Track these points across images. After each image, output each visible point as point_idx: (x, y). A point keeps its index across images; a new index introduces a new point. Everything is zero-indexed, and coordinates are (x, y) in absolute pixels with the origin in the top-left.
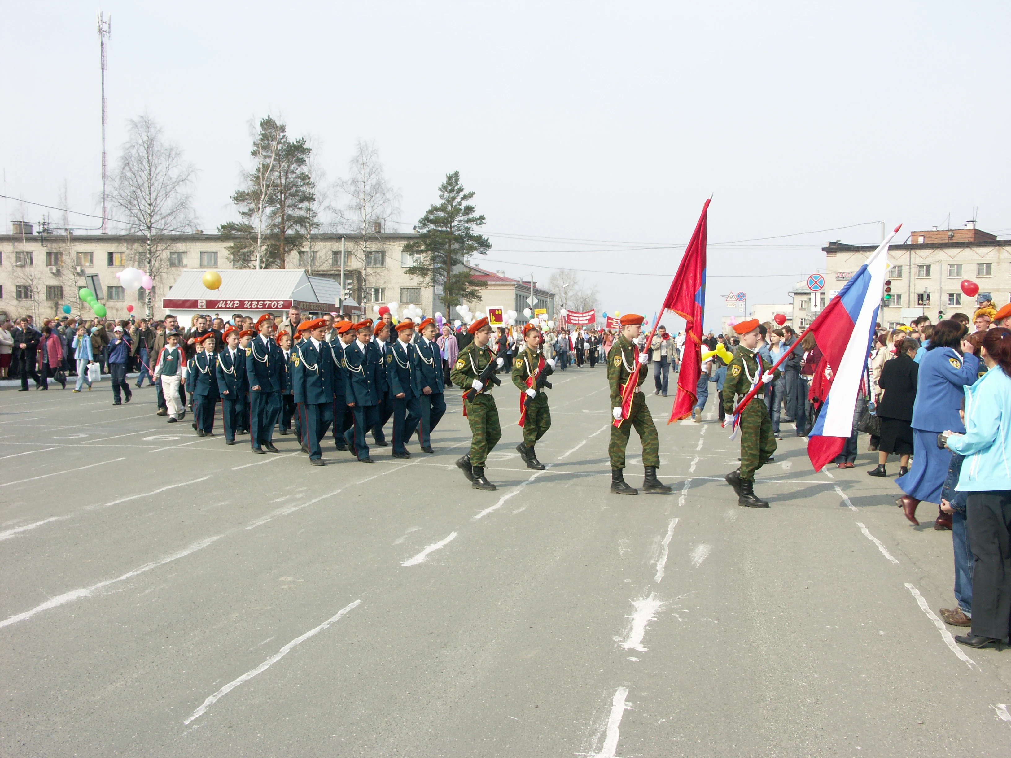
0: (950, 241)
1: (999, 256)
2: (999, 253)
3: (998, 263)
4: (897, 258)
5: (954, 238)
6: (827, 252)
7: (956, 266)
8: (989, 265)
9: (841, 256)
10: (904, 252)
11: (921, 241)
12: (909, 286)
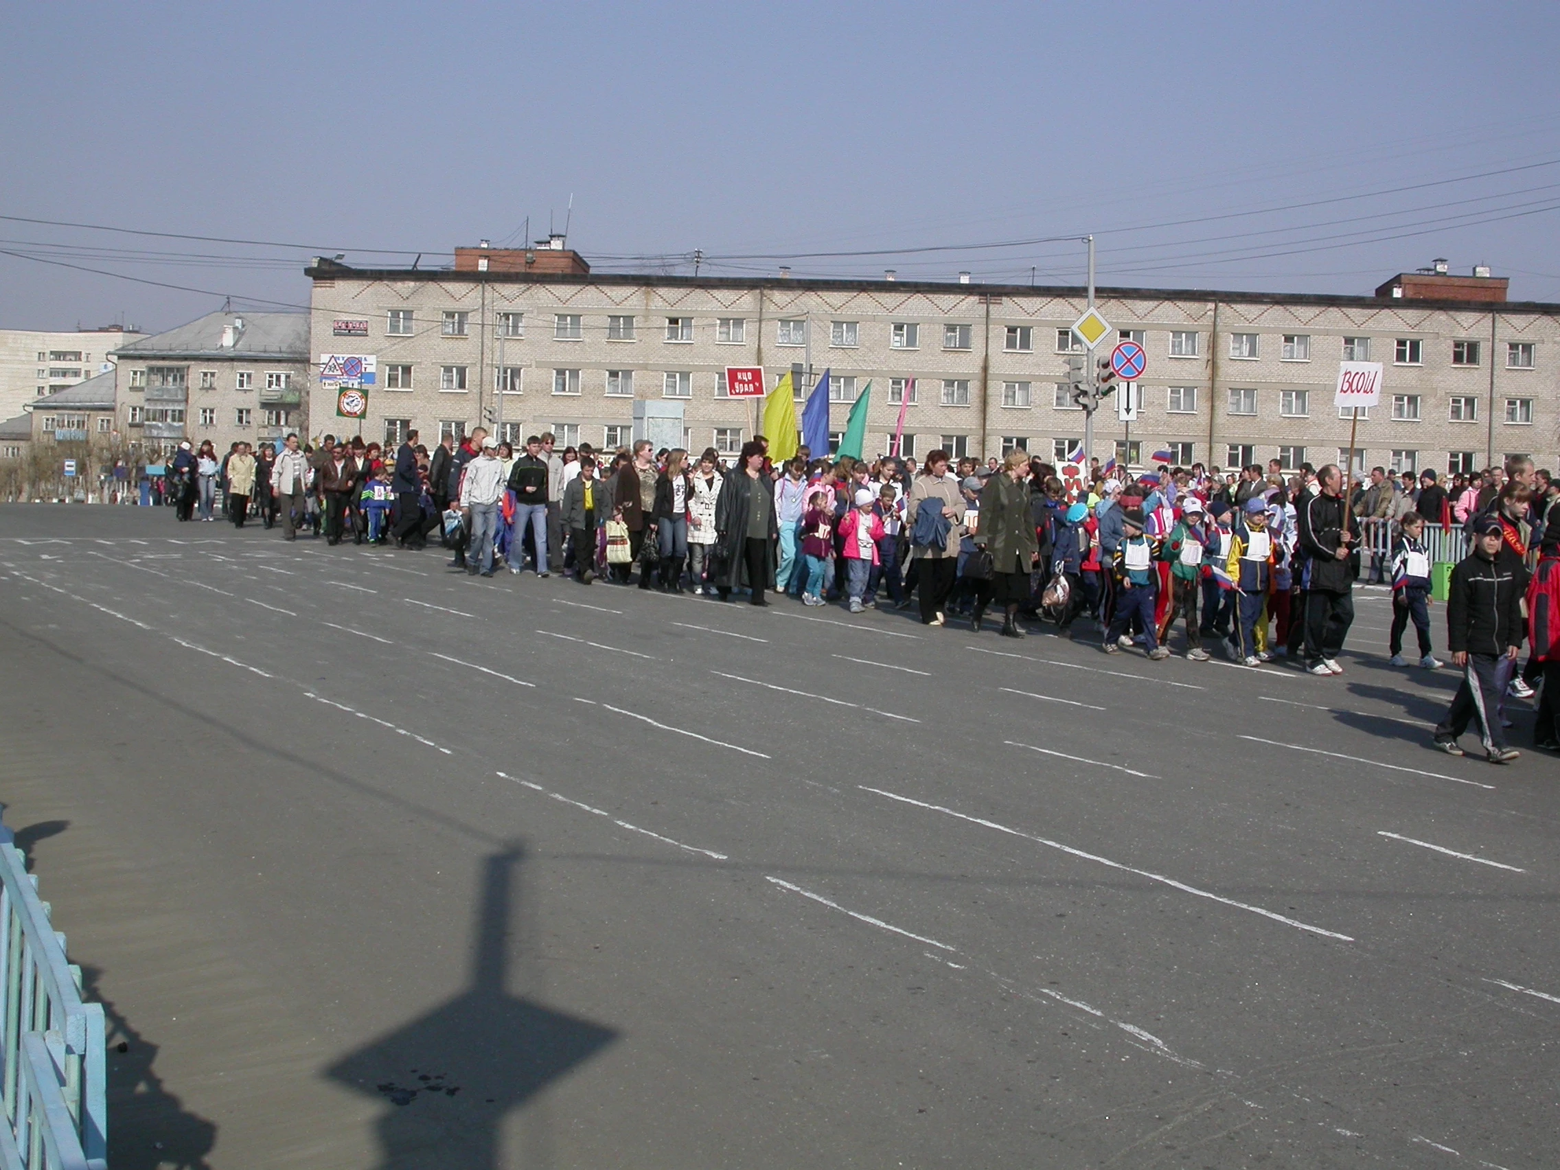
0: (528, 271)
1: (647, 305)
2: (647, 299)
3: (646, 317)
4: (458, 297)
5: (535, 265)
6: (315, 278)
7: (569, 318)
8: (629, 319)
9: (344, 289)
10: (472, 285)
11: (483, 265)
12: (482, 354)
